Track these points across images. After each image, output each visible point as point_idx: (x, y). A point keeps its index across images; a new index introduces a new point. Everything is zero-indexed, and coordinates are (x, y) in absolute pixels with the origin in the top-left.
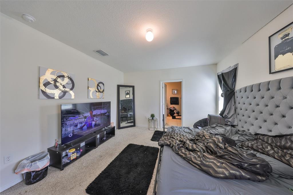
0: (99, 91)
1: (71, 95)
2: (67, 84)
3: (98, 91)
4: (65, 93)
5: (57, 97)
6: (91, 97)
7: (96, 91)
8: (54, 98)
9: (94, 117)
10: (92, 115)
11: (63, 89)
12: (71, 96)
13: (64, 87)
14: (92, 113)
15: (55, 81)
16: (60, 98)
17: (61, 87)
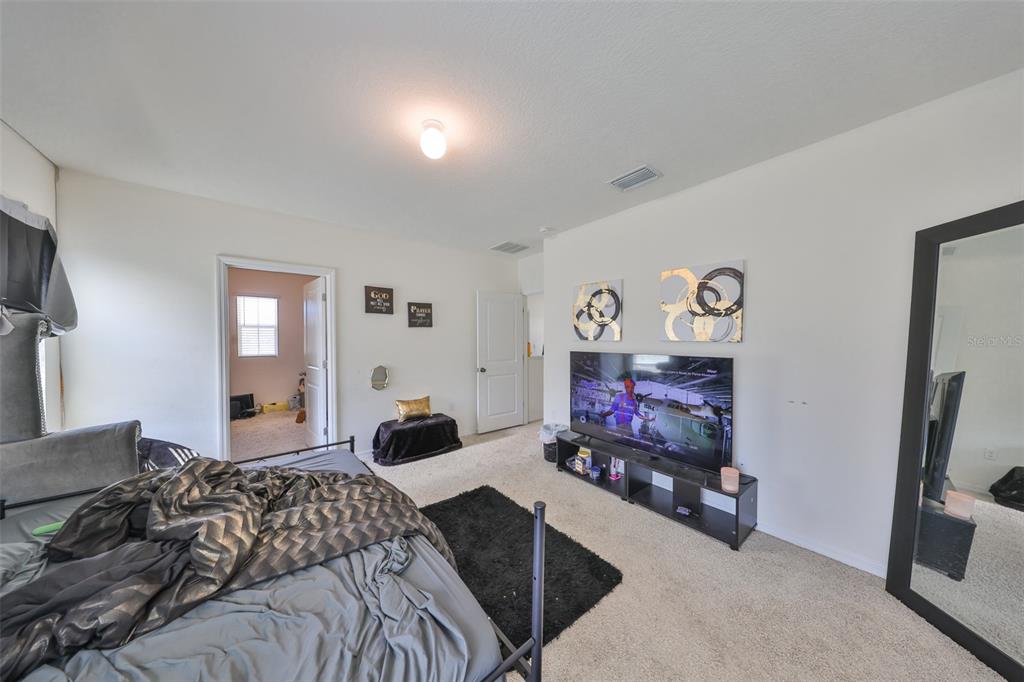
0: (710, 311)
1: (613, 331)
2: (606, 306)
3: (700, 311)
4: (603, 326)
5: (591, 338)
6: (672, 336)
7: (694, 314)
8: (587, 339)
9: (640, 401)
10: (632, 392)
11: (600, 320)
12: (613, 335)
13: (601, 315)
14: (633, 388)
15: (589, 305)
16: (596, 338)
17: (596, 316)
